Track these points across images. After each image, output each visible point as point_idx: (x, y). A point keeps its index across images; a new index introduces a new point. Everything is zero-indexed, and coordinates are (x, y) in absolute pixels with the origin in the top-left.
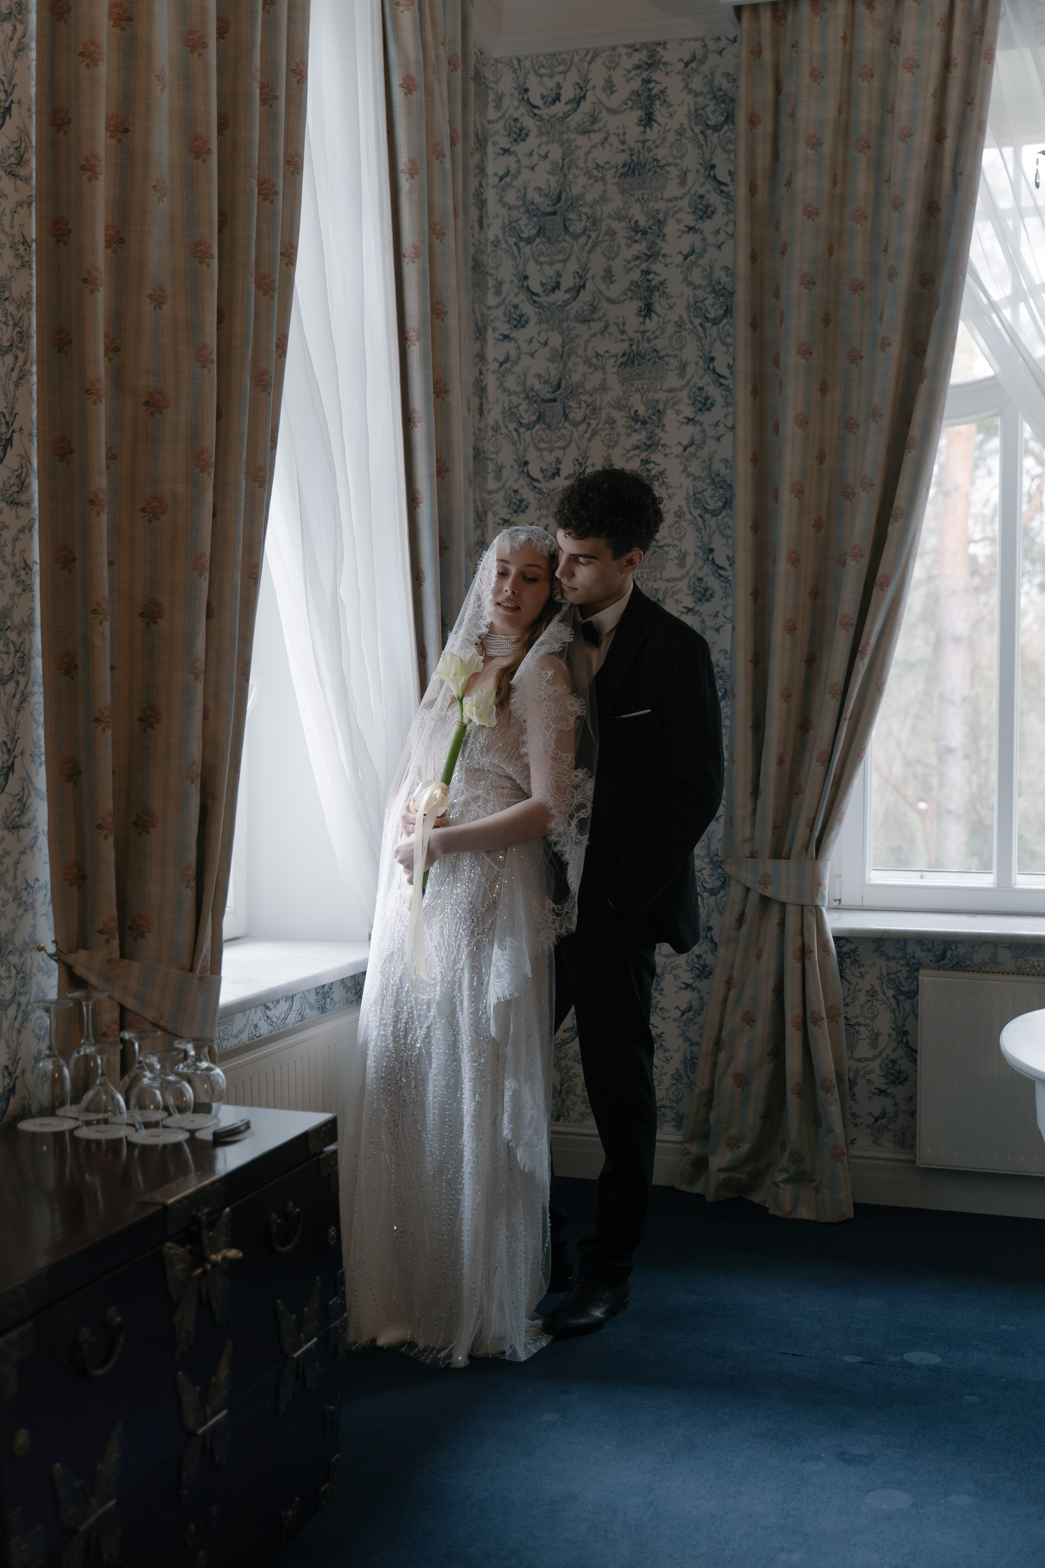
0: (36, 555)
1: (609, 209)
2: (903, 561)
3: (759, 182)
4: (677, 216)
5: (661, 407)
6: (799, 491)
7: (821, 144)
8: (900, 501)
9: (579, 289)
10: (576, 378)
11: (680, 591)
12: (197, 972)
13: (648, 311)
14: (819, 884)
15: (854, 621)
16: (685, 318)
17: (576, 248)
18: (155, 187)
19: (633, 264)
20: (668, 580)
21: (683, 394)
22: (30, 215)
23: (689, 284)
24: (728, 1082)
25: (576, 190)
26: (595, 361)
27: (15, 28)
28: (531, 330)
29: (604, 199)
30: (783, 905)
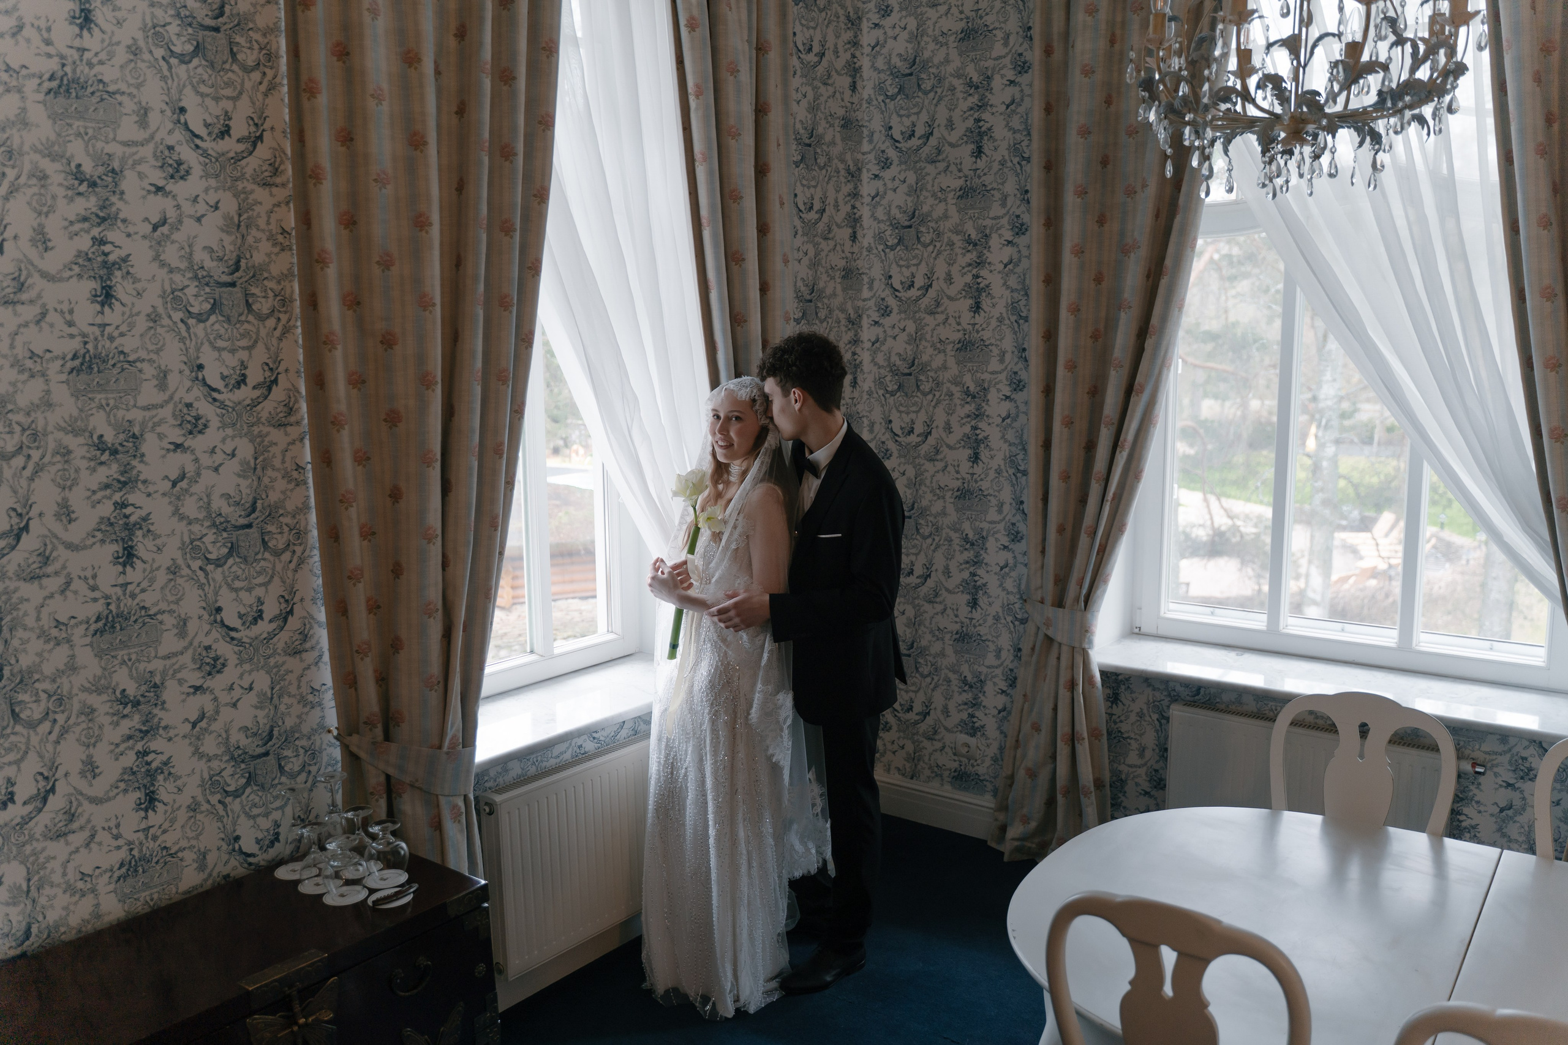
0: (308, 458)
1: (950, 69)
2: (1156, 371)
3: (1055, 44)
4: (1002, 72)
5: (988, 231)
6: (1075, 310)
7: (1097, 10)
8: (1154, 321)
9: (928, 136)
10: (926, 209)
11: (1000, 381)
12: (445, 749)
13: (979, 152)
14: (1087, 631)
15: (1116, 421)
16: (1007, 157)
17: (926, 102)
18: (375, 180)
19: (968, 114)
20: (992, 373)
21: (1004, 221)
22: (289, 211)
23: (1010, 129)
24: (1021, 774)
25: (927, 54)
26: (939, 194)
27: (264, 74)
28: (894, 170)
29: (947, 61)
30: (1060, 644)
